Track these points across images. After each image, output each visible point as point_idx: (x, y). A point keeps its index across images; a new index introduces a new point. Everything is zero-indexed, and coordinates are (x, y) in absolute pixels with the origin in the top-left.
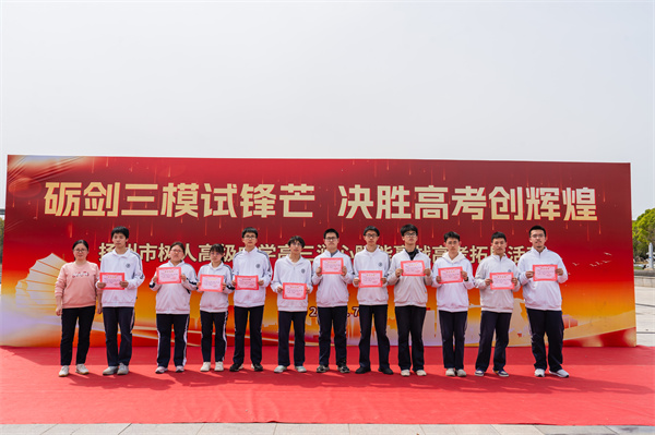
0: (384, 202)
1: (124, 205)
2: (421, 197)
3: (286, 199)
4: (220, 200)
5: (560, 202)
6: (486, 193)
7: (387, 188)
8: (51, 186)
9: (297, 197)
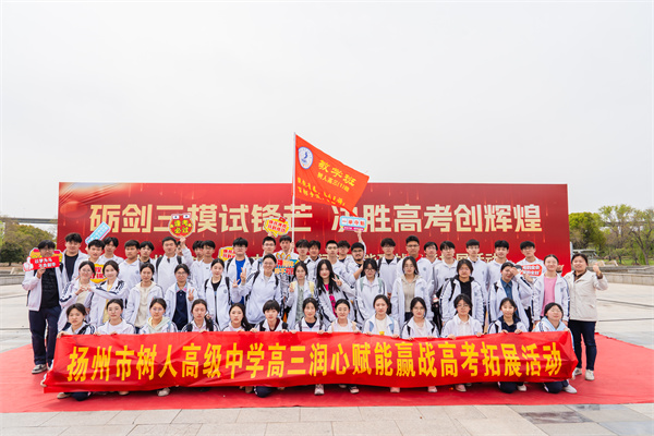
0: (369, 219)
1: (155, 223)
2: (399, 214)
3: (289, 217)
4: (235, 218)
5: (512, 216)
6: (452, 210)
7: (371, 207)
8: (95, 208)
9: (298, 215)
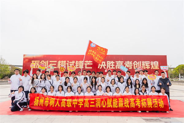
0: (109, 65)
3: (86, 64)
4: (71, 65)
6: (132, 63)
7: (109, 62)
8: (33, 61)
9: (88, 64)
